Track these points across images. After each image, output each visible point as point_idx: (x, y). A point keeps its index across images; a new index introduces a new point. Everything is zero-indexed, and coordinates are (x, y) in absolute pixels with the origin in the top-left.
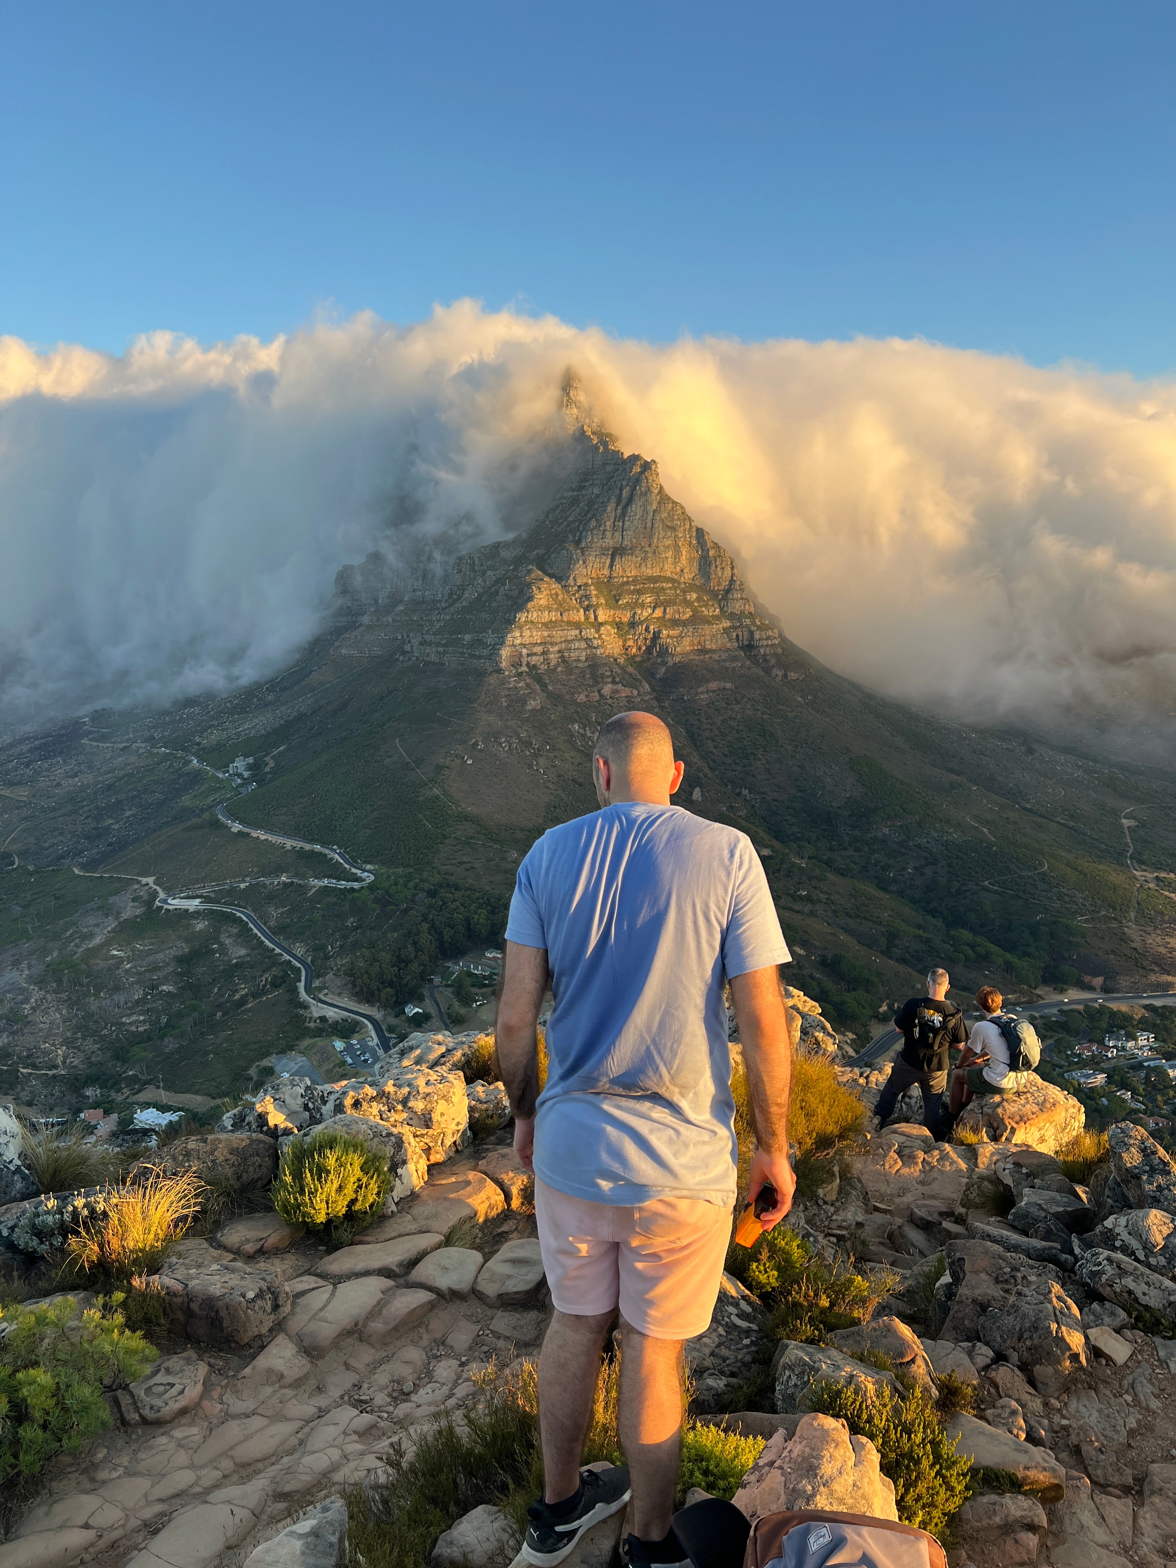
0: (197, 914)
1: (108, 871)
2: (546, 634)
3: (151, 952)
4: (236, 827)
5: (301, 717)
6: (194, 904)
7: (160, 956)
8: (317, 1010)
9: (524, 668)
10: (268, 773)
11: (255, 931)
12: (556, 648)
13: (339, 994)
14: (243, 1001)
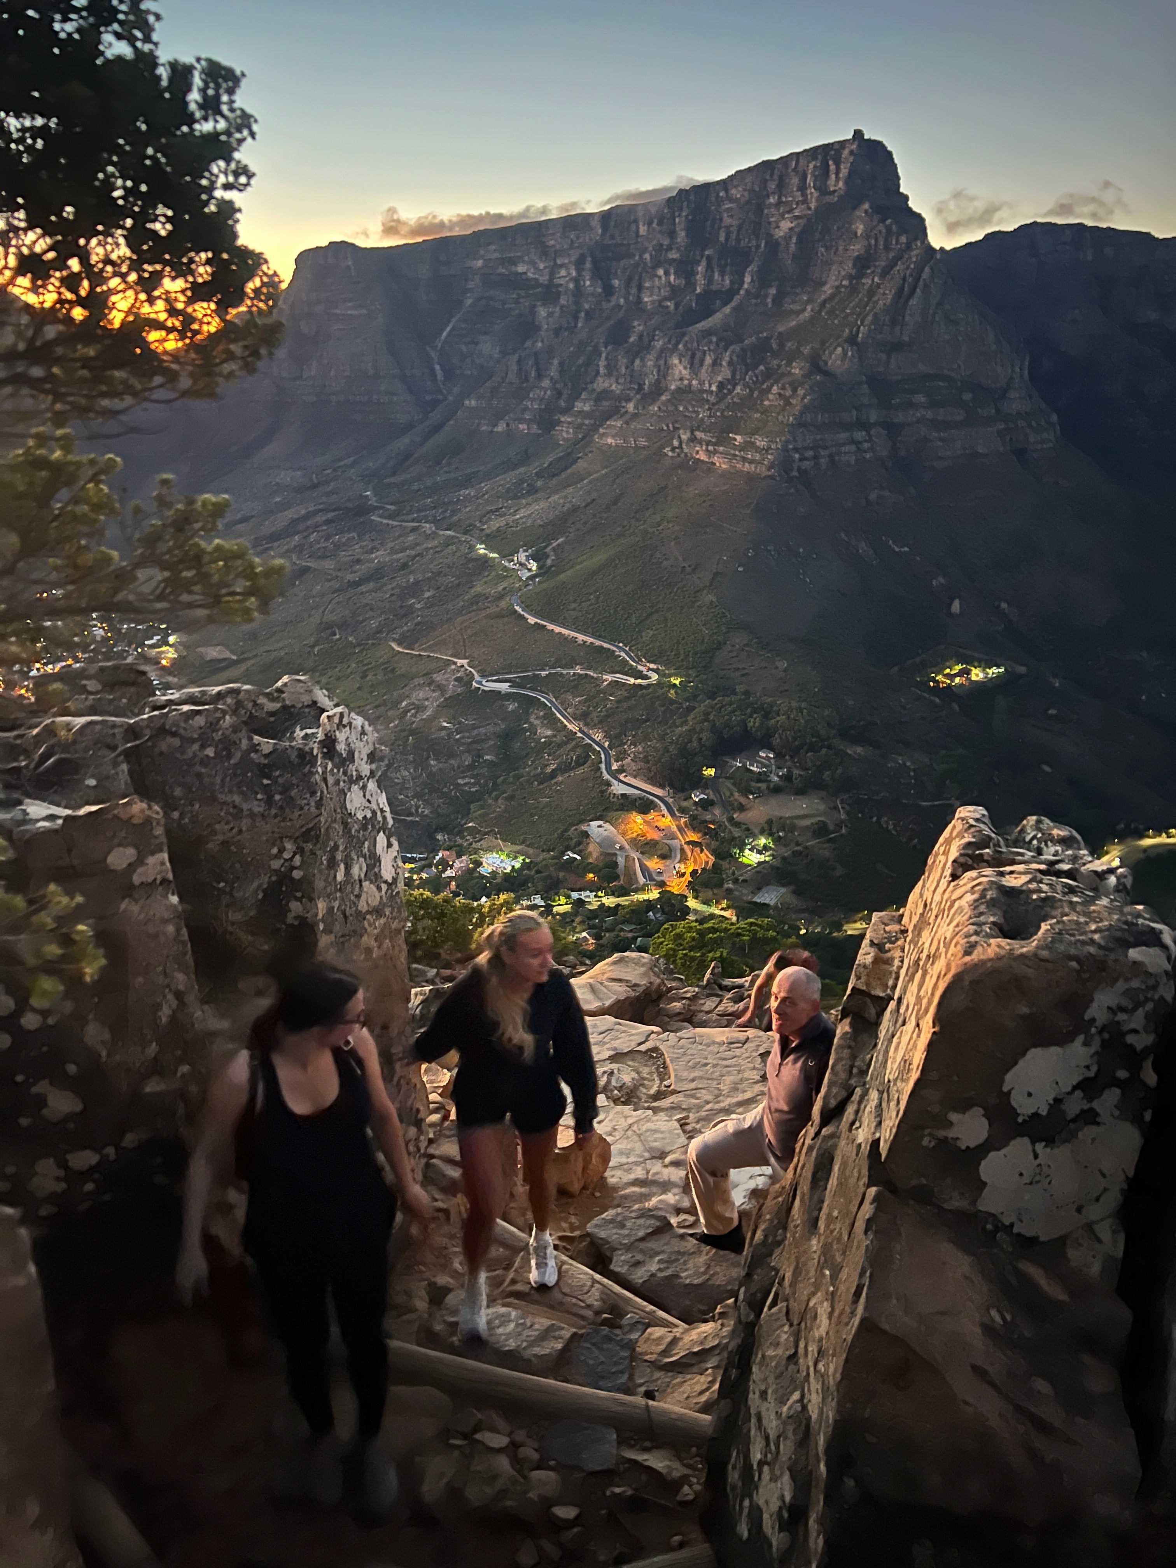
0: (508, 696)
1: (424, 650)
2: (819, 437)
3: (474, 727)
4: (532, 620)
5: (575, 510)
6: (504, 687)
7: (482, 730)
8: (618, 789)
9: (795, 474)
10: (551, 566)
11: (558, 715)
12: (827, 452)
13: (635, 777)
14: (553, 774)
